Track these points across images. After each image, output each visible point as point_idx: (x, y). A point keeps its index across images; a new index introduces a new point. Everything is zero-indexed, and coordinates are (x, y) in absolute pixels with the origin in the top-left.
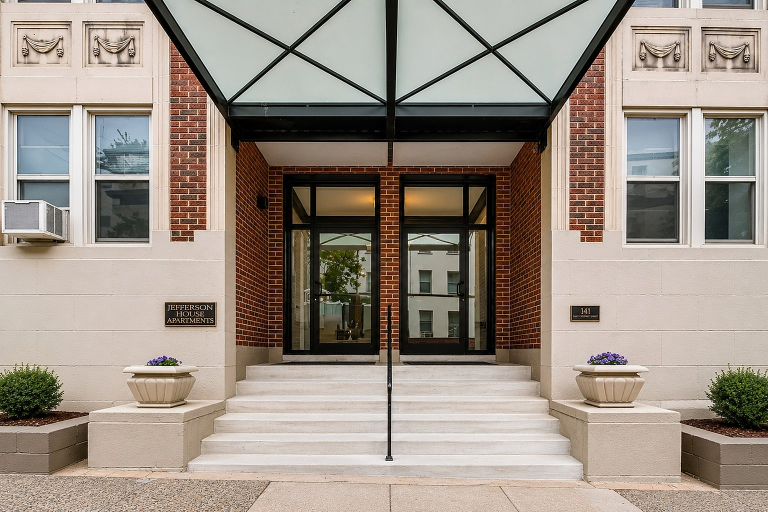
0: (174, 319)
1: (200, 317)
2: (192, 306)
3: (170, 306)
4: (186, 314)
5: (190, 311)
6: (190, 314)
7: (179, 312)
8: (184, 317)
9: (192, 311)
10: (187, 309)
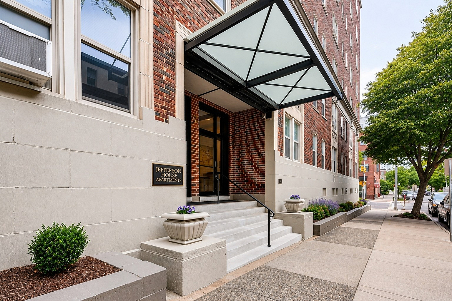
0: (160, 179)
1: (175, 178)
2: (170, 170)
3: (158, 168)
4: (167, 175)
5: (170, 173)
6: (169, 175)
7: (163, 174)
8: (166, 178)
9: (171, 173)
10: (168, 171)
